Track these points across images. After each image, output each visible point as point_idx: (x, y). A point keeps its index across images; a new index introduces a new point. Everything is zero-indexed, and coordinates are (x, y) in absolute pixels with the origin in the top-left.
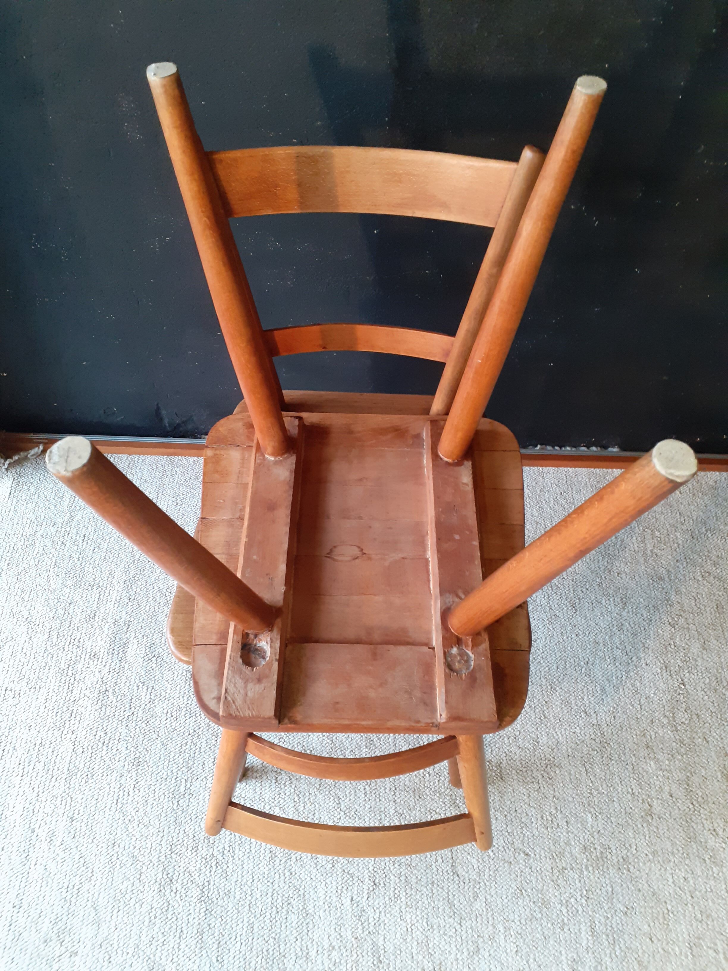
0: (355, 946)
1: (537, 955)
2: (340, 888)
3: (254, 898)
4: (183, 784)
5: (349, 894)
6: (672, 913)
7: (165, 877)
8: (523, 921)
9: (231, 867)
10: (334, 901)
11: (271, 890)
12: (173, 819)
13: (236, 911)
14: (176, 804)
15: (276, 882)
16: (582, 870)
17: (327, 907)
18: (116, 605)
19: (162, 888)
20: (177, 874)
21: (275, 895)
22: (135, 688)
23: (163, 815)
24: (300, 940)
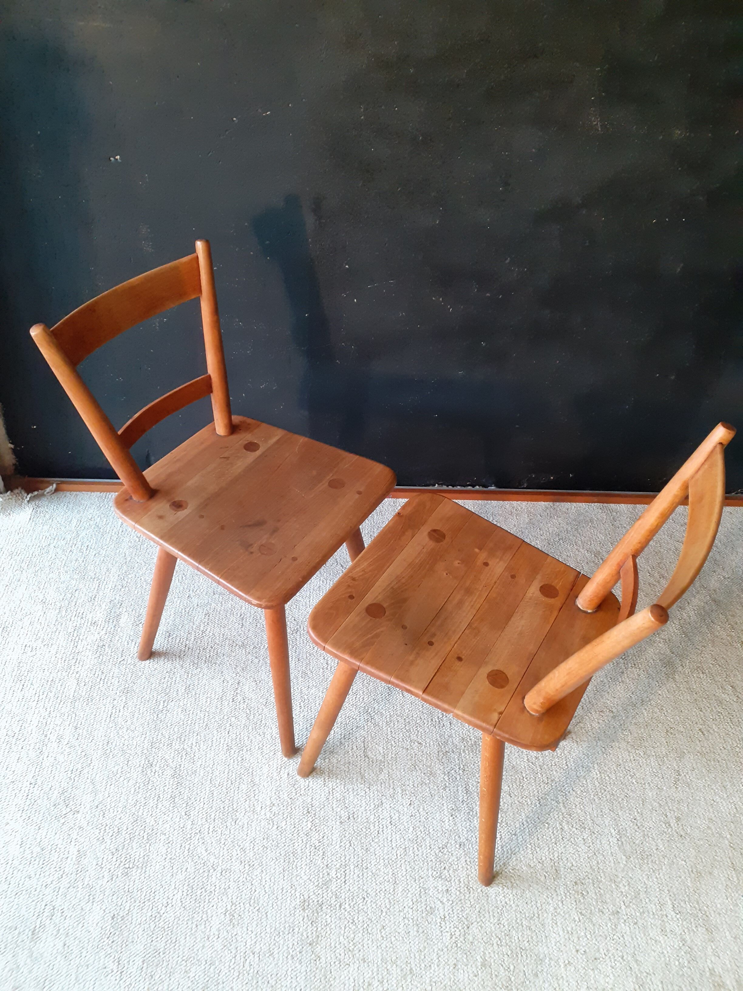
0: (290, 803)
1: (425, 806)
2: (279, 767)
3: (214, 775)
4: (162, 704)
5: (287, 771)
6: (526, 779)
7: (147, 763)
8: (415, 785)
9: (197, 756)
10: (275, 776)
11: (227, 770)
12: (153, 726)
13: (201, 784)
14: (156, 717)
15: (231, 765)
16: (460, 753)
17: (269, 779)
18: (112, 591)
19: (144, 770)
20: (156, 761)
21: (230, 773)
22: (126, 643)
23: (146, 724)
24: (248, 801)
